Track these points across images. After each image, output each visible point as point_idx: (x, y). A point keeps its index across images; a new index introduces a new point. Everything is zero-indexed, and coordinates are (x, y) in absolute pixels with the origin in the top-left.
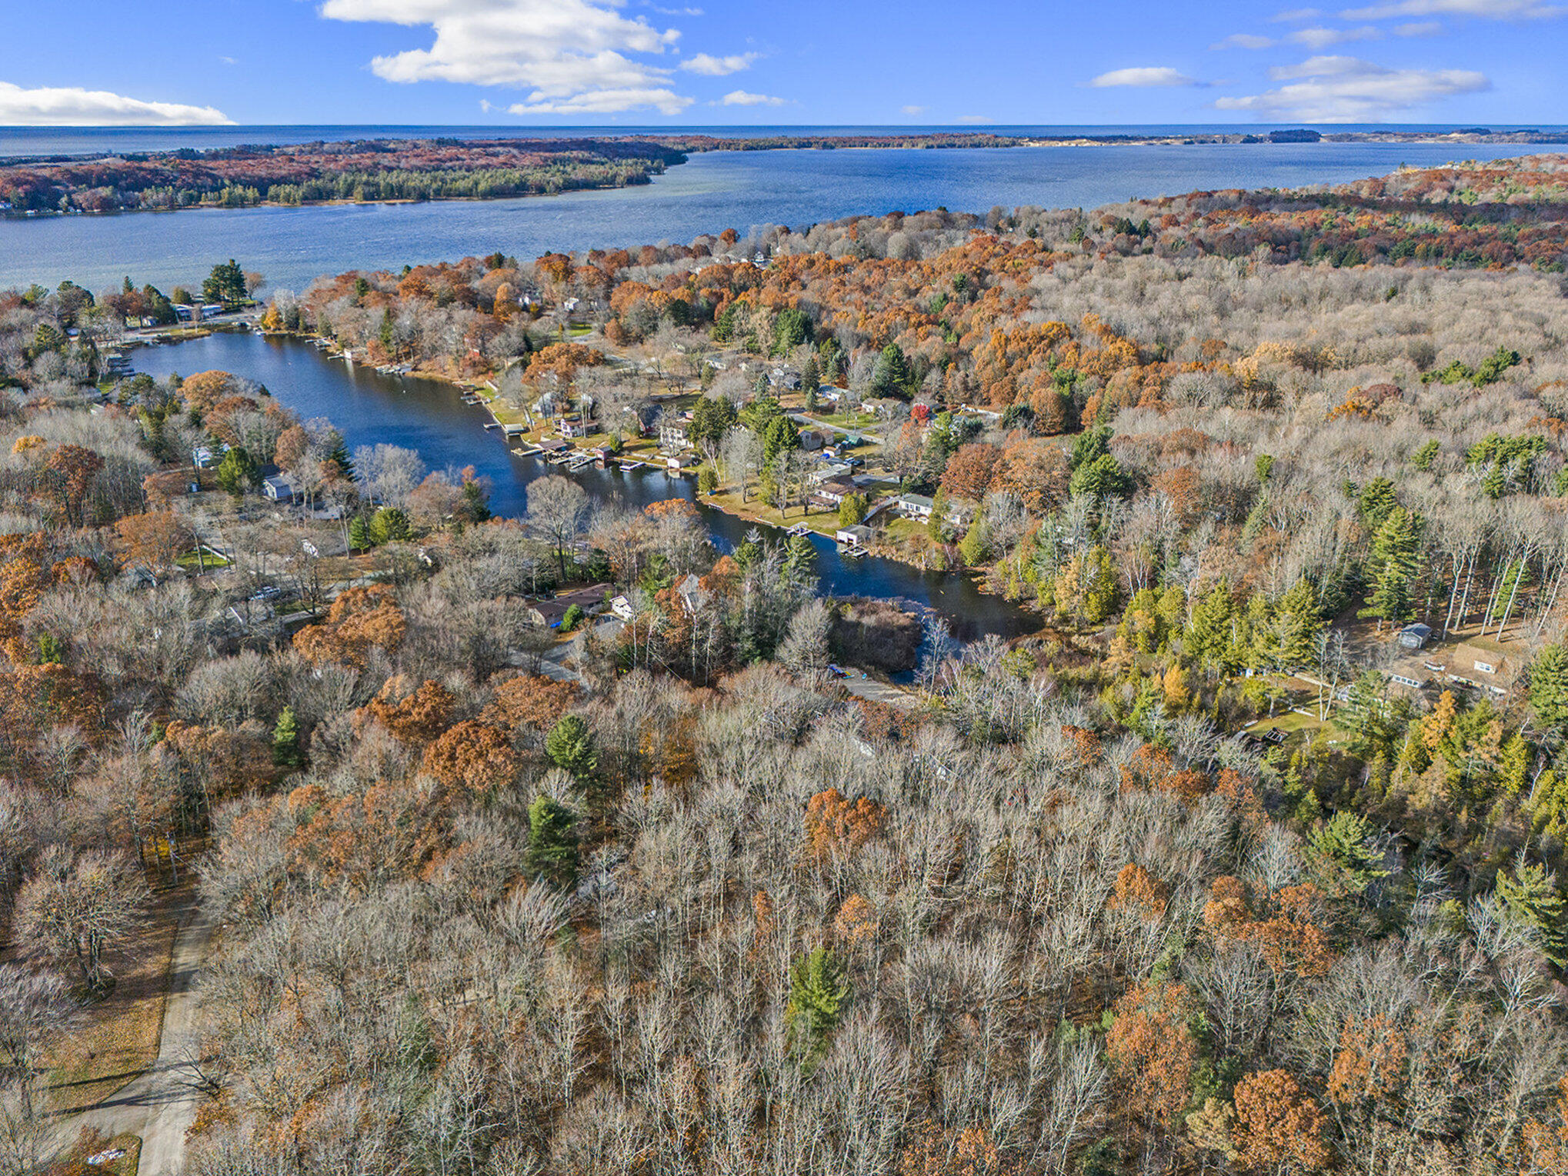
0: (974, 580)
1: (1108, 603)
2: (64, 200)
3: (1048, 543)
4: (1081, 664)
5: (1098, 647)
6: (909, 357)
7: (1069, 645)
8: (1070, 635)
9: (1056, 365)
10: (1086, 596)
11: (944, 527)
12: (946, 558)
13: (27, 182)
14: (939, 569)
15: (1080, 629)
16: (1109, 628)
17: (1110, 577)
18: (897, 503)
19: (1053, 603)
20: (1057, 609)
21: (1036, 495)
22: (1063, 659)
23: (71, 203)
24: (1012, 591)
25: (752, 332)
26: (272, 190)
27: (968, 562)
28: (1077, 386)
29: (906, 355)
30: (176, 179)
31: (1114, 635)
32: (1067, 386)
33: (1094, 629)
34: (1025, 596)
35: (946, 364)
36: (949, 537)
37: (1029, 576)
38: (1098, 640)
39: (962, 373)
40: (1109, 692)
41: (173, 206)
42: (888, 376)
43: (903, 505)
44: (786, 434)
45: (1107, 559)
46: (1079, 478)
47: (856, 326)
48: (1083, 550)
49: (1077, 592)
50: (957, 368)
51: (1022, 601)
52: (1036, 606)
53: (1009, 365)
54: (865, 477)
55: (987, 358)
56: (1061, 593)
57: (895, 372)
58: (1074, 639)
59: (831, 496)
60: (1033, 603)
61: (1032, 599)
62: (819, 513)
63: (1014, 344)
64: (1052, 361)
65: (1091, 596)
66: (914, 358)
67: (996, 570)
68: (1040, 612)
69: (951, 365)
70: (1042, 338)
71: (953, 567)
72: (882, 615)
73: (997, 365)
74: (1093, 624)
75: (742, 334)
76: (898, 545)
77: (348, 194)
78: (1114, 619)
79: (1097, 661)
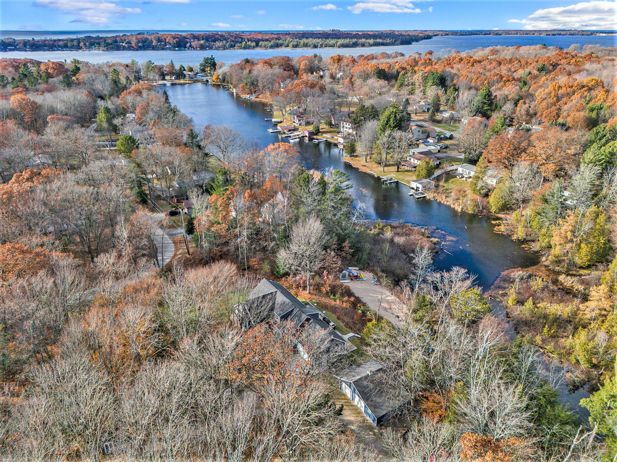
0: (493, 222)
1: (597, 253)
2: (188, 44)
3: (554, 201)
4: (561, 301)
5: (581, 288)
6: (496, 96)
7: (555, 282)
8: (559, 273)
9: (589, 101)
10: (579, 246)
11: (480, 184)
12: (477, 206)
13: (178, 38)
14: (471, 212)
15: (568, 270)
16: (595, 274)
17: (603, 232)
18: (457, 170)
19: (550, 247)
20: (553, 251)
21: (551, 167)
22: (546, 294)
23: (190, 46)
24: (520, 233)
25: (413, 84)
26: (261, 43)
27: (493, 210)
28: (602, 112)
29: (494, 94)
30: (228, 39)
31: (598, 283)
32: (595, 112)
33: (582, 272)
34: (529, 238)
35: (518, 101)
36: (483, 192)
37: (534, 224)
38: (582, 282)
39: (527, 105)
40: (583, 335)
41: (224, 48)
42: (481, 105)
43: (460, 170)
44: (392, 120)
45: (602, 219)
46: (589, 155)
47: (471, 82)
48: (581, 209)
49: (571, 241)
50: (525, 103)
51: (525, 241)
52: (536, 247)
53: (558, 100)
54: (445, 155)
55: (544, 97)
56: (556, 240)
57: (485, 103)
58: (562, 278)
59: (416, 161)
60: (533, 244)
61: (533, 241)
62: (407, 171)
63: (564, 89)
64: (588, 99)
65: (583, 245)
66: (498, 97)
67: (512, 217)
68: (538, 252)
69: (521, 101)
70: (583, 87)
71: (481, 212)
72: (412, 237)
73: (550, 101)
74: (581, 268)
75: (408, 85)
76: (447, 194)
77: (288, 46)
78: (601, 267)
79: (577, 301)
